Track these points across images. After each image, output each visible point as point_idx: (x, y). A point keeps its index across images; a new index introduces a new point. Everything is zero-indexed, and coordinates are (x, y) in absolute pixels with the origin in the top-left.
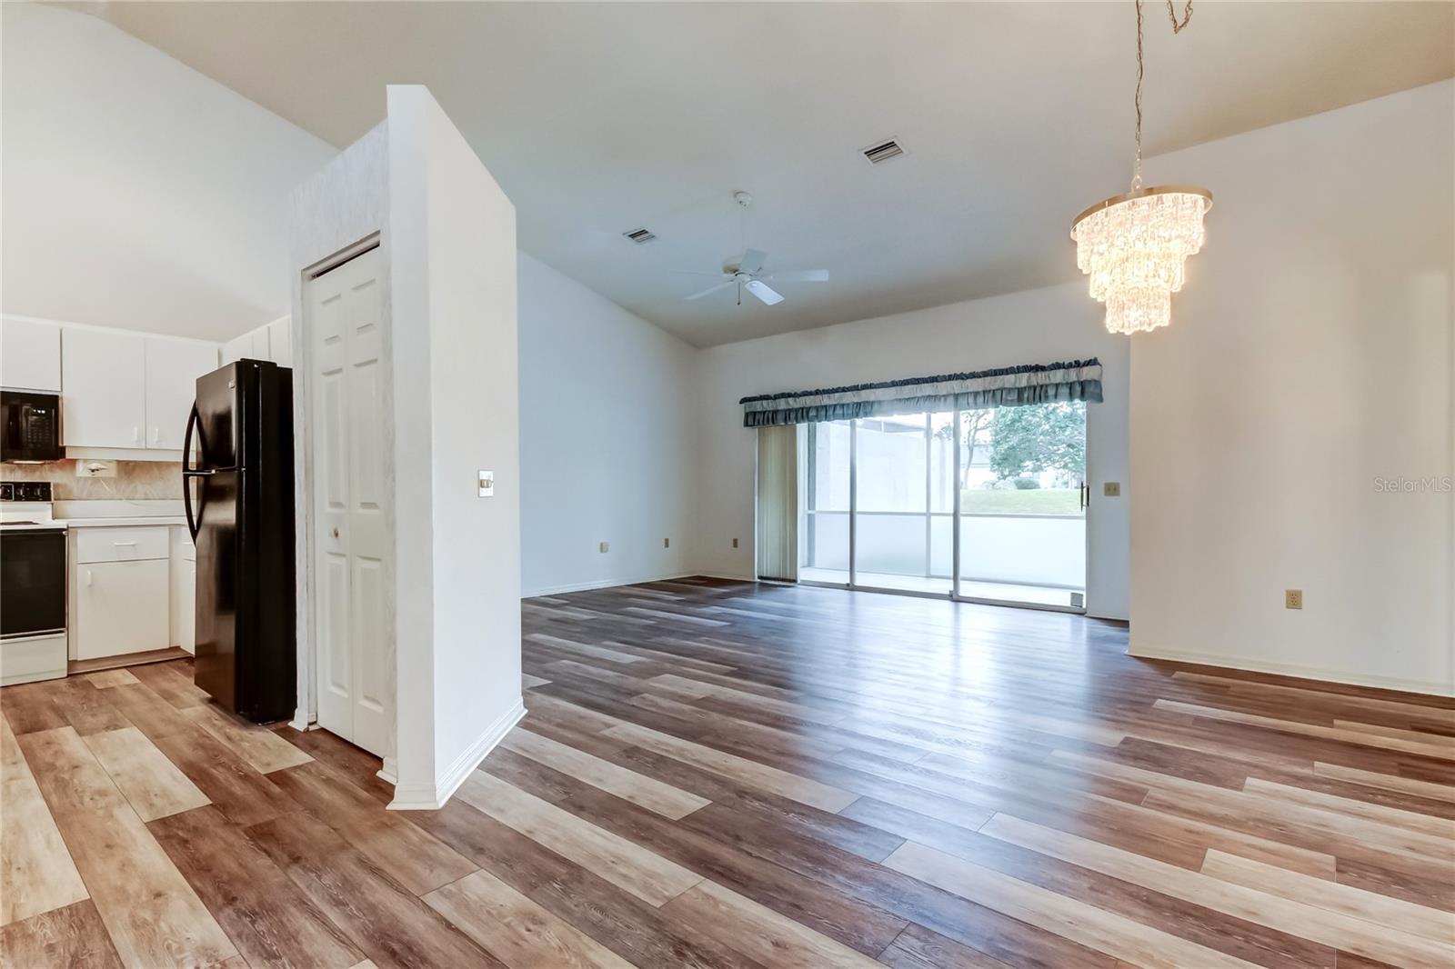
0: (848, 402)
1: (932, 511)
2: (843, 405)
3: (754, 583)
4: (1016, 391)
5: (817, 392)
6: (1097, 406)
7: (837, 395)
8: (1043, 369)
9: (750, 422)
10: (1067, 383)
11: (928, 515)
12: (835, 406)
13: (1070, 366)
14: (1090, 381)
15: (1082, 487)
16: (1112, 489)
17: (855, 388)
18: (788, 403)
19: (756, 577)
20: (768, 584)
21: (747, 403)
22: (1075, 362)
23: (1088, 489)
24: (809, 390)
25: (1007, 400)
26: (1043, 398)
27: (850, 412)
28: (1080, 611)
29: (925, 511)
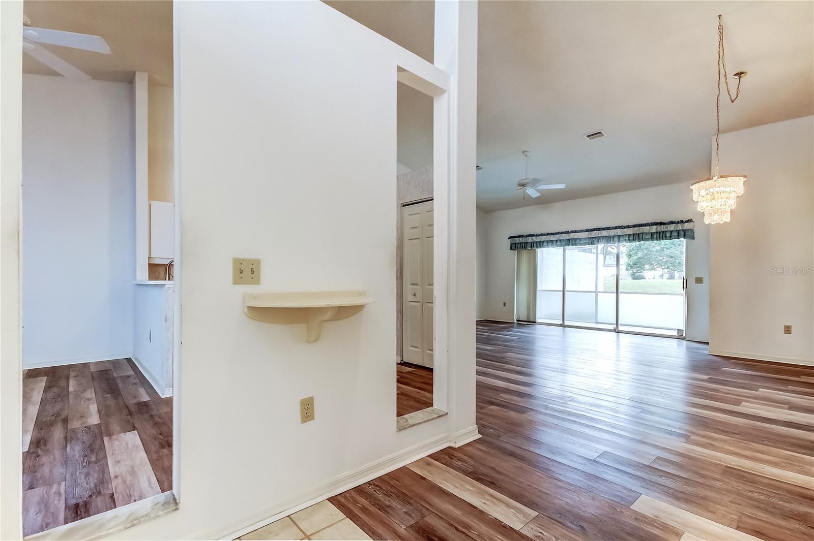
0: (563, 239)
1: (598, 290)
2: (561, 240)
3: (514, 323)
4: (650, 234)
5: (548, 234)
6: (691, 241)
7: (558, 235)
8: (664, 224)
9: (513, 248)
10: (676, 231)
11: (596, 292)
12: (557, 241)
13: (678, 222)
14: (688, 230)
15: (684, 279)
16: (699, 280)
17: (567, 232)
18: (533, 239)
19: (515, 320)
20: (522, 323)
21: (512, 239)
22: (681, 221)
23: (687, 280)
24: (543, 233)
25: (645, 238)
26: (664, 237)
27: (564, 243)
28: (682, 338)
29: (594, 290)
